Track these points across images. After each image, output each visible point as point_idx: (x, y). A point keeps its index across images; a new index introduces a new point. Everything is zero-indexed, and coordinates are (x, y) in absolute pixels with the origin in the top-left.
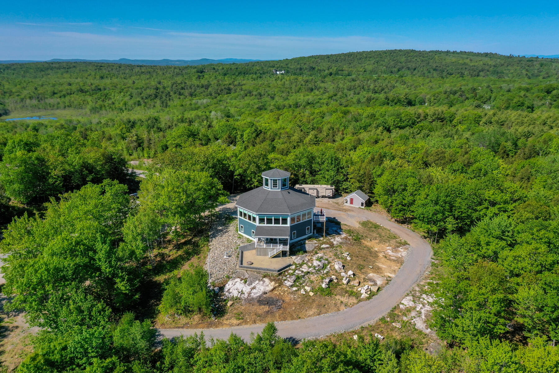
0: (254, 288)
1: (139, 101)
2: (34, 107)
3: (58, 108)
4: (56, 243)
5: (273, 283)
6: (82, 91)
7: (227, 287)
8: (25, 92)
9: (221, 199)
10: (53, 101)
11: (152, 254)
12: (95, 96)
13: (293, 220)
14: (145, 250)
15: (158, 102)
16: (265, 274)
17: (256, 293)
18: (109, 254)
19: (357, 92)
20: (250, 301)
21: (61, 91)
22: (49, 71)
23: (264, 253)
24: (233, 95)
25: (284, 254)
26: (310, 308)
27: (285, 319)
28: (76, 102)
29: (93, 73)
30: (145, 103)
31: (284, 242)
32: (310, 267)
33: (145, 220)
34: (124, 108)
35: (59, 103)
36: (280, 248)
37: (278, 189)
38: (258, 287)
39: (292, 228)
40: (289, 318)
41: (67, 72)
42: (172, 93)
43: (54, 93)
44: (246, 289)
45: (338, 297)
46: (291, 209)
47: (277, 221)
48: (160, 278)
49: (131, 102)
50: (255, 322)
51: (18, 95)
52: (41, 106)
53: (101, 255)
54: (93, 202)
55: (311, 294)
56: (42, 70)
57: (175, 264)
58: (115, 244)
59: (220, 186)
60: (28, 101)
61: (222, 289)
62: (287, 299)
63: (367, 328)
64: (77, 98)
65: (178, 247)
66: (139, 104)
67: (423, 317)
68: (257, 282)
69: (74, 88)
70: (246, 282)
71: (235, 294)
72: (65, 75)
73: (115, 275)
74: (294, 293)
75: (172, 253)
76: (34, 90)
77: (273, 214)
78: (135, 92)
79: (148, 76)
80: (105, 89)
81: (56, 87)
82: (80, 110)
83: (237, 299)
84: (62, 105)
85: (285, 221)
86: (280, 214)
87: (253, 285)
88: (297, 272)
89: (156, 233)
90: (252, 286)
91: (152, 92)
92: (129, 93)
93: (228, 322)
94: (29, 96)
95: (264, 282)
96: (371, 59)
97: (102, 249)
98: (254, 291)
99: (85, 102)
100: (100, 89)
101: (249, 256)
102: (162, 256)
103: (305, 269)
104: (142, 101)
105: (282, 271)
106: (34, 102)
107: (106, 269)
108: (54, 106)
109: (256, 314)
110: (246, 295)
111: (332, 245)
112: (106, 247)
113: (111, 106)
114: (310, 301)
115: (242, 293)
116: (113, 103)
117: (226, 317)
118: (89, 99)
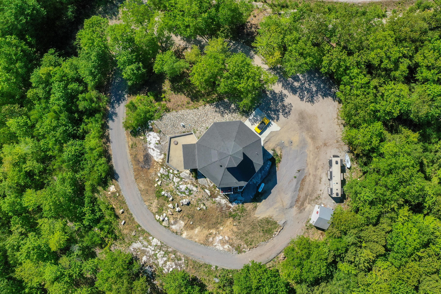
0: (154, 150)
5: (161, 161)
7: (151, 133)
17: (151, 152)
20: (146, 149)
26: (145, 185)
27: (135, 171)
32: (178, 183)
38: (155, 152)
40: (135, 174)
44: (152, 146)
45: (156, 201)
50: (131, 155)
55: (156, 185)
61: (151, 130)
62: (150, 171)
63: (132, 216)
67: (143, 248)
68: (159, 151)
70: (157, 144)
71: (148, 139)
74: (156, 174)
83: (145, 142)
87: (156, 149)
88: (172, 175)
90: (154, 148)
93: (130, 140)
95: (161, 155)
98: (152, 151)
103: (176, 180)
109: (136, 154)
110: (148, 146)
111: (212, 197)
114: (150, 185)
115: (150, 144)
117: (132, 137)
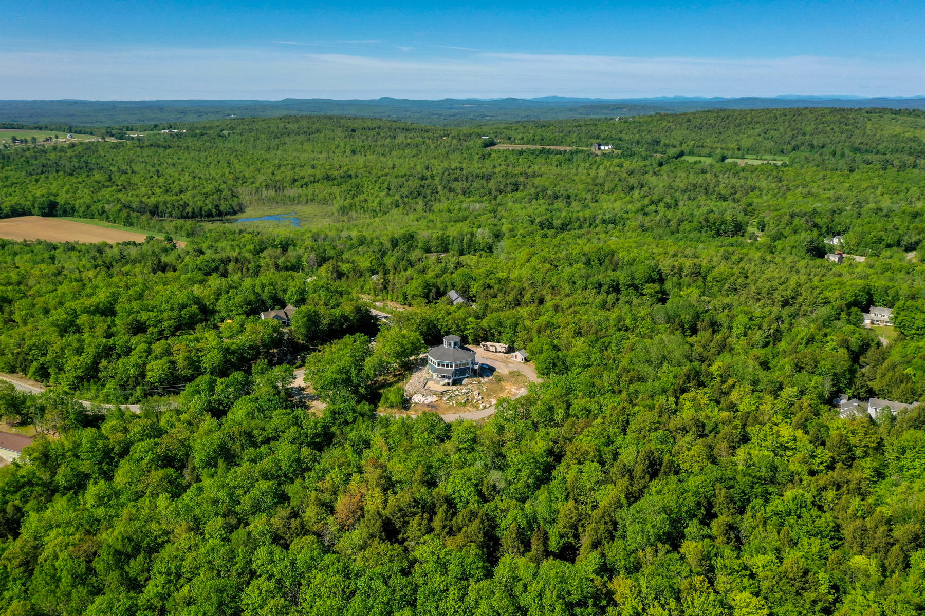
1: (397, 201)
2: (273, 201)
3: (298, 203)
4: (334, 367)
5: (437, 398)
6: (328, 178)
7: (414, 398)
8: (261, 178)
9: (423, 349)
10: (293, 192)
11: (380, 379)
12: (344, 187)
13: (456, 366)
14: (375, 376)
15: (421, 202)
16: (435, 393)
17: (427, 402)
18: (357, 375)
19: (692, 196)
20: (423, 405)
21: (303, 178)
22: (287, 139)
23: (437, 382)
24: (519, 195)
25: (449, 384)
26: (451, 411)
28: (321, 196)
29: (342, 145)
30: (404, 204)
31: (449, 378)
32: (460, 392)
33: (376, 359)
34: (378, 209)
35: (300, 196)
36: (446, 381)
37: (451, 347)
38: (429, 399)
39: (456, 370)
41: (309, 140)
42: (440, 188)
43: (295, 181)
44: (423, 399)
45: (468, 408)
46: (455, 360)
47: (447, 366)
48: (381, 391)
49: (388, 201)
51: (253, 183)
52: (279, 200)
53: (353, 375)
54: (350, 347)
55: (455, 405)
56: (276, 137)
57: (391, 384)
58: (360, 370)
59: (423, 342)
60: (264, 192)
61: (410, 398)
62: (442, 406)
64: (322, 189)
65: (395, 376)
66: (397, 206)
68: (429, 397)
69: (319, 173)
70: (424, 396)
71: (417, 401)
72: (307, 146)
73: (359, 385)
74: (446, 403)
75: (390, 379)
76: (270, 175)
77: (445, 362)
78: (394, 182)
79: (414, 152)
80: (357, 176)
81: (296, 170)
82: (324, 206)
83: (417, 404)
84: (303, 199)
85: (451, 366)
86: (449, 362)
88: (452, 394)
89: (382, 366)
90: (426, 398)
91: (414, 183)
92: (386, 185)
93: (409, 412)
94: (264, 184)
95: (433, 397)
96: (758, 126)
97: (354, 372)
99: (332, 196)
100: (350, 176)
101: (430, 384)
102: (386, 380)
103: (457, 393)
104: (400, 201)
105: (443, 393)
106: (272, 193)
107: (355, 381)
108: (294, 200)
110: (422, 402)
111: (480, 383)
112: (356, 371)
113: (363, 204)
114: (453, 408)
115: (420, 401)
116: (366, 200)
117: (409, 410)
118: (336, 191)
